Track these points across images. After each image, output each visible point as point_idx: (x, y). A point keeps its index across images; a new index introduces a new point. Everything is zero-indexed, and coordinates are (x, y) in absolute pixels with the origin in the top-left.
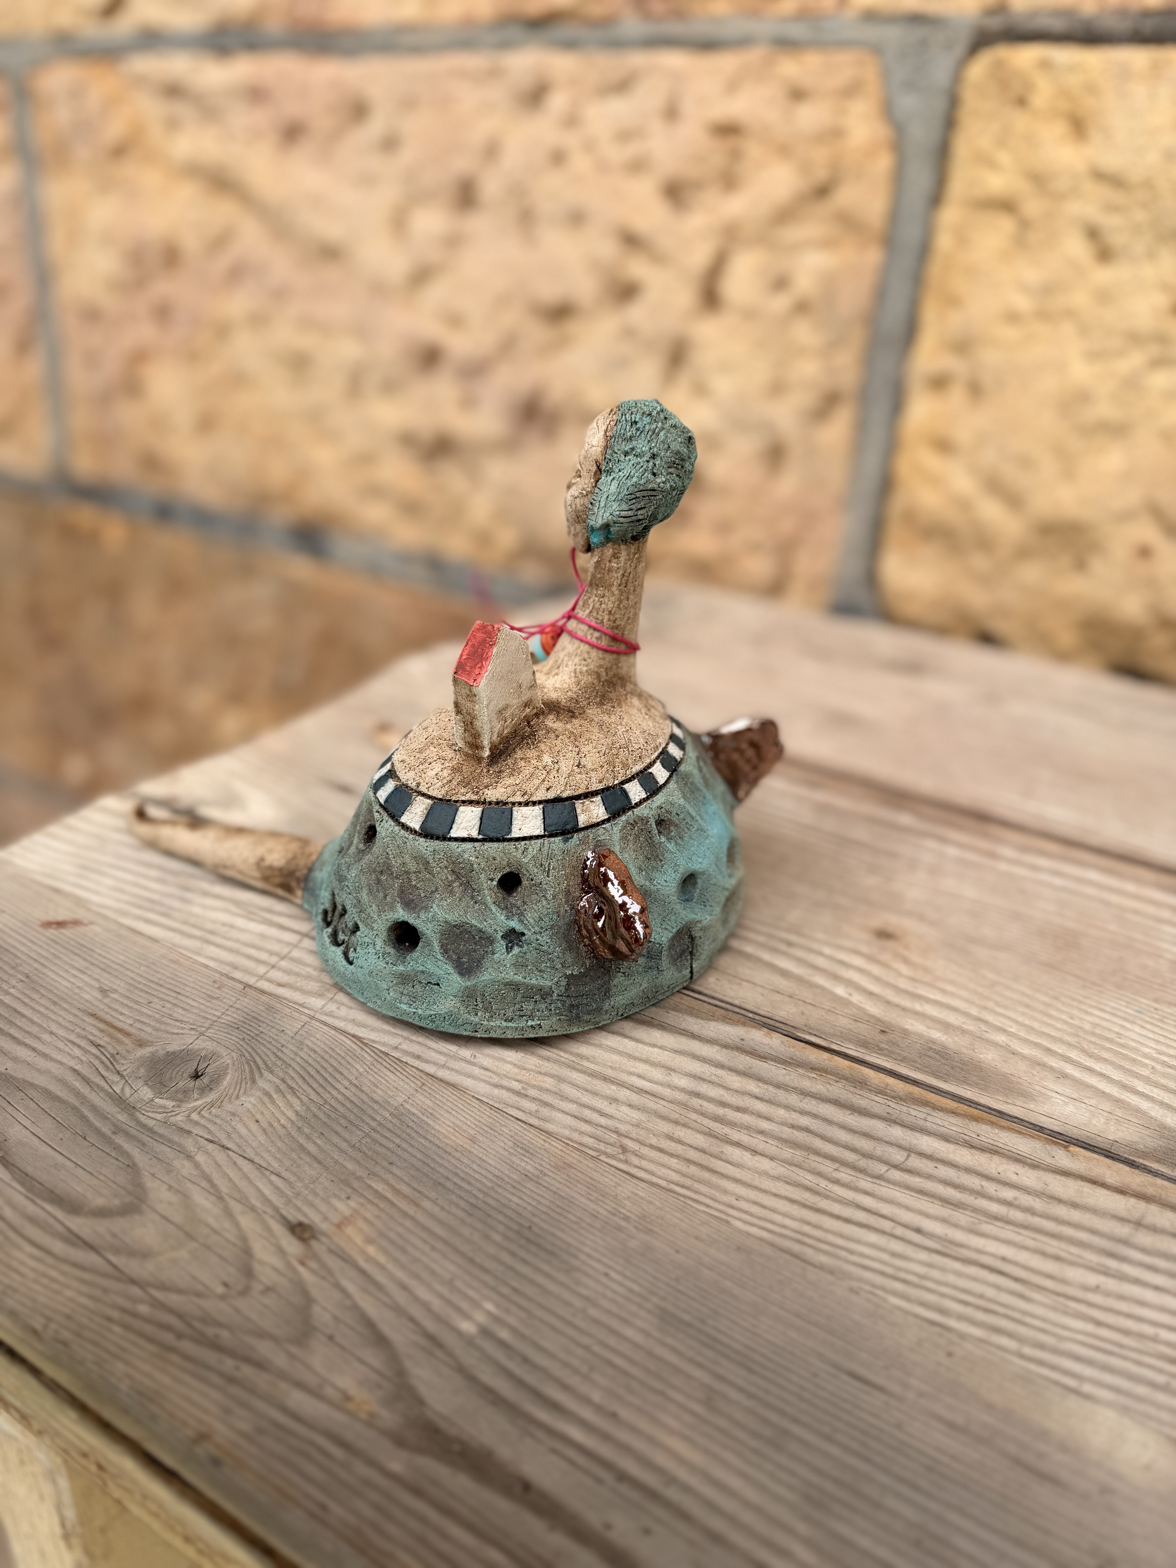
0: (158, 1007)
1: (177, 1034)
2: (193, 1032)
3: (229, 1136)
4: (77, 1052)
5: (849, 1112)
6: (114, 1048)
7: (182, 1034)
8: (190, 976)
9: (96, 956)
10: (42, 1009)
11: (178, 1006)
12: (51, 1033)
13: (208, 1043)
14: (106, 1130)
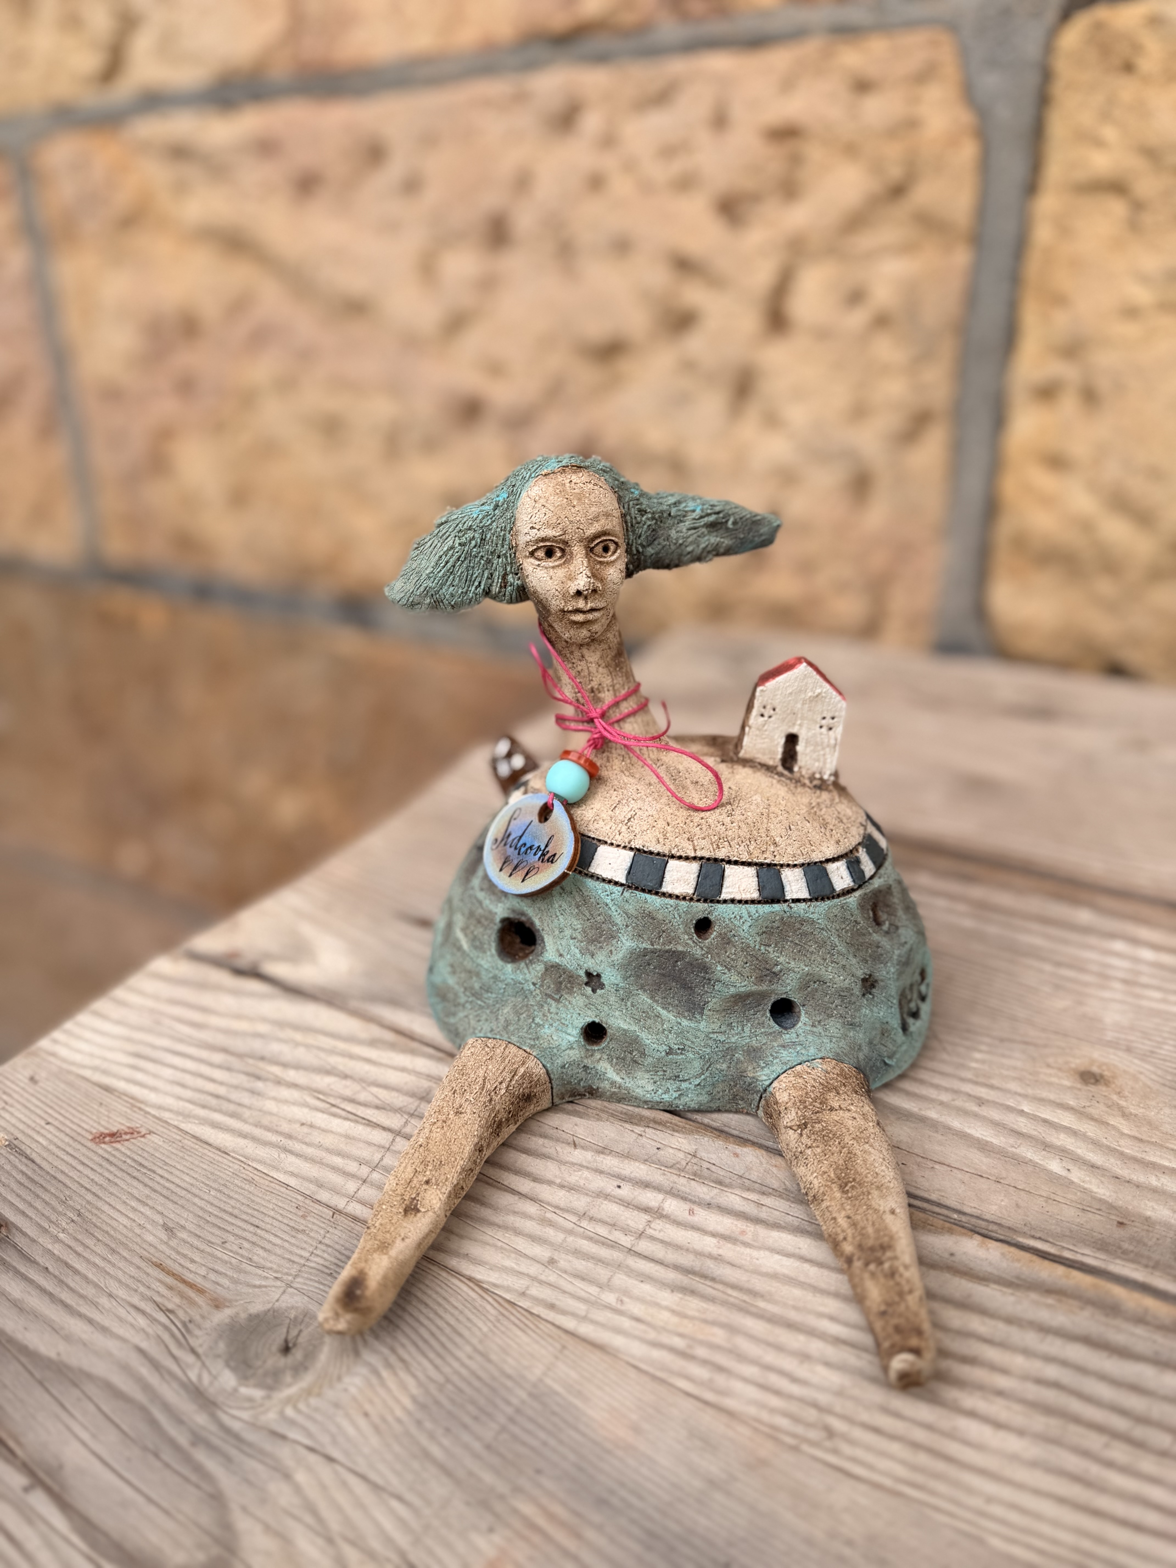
0: (235, 1248)
1: (260, 1287)
2: (279, 1283)
3: (334, 1441)
4: (142, 1321)
5: (1104, 1354)
6: (186, 1312)
7: (266, 1287)
8: (269, 1201)
9: (158, 1178)
10: (98, 1261)
11: (258, 1245)
12: (111, 1295)
13: (296, 1298)
14: (183, 1439)
